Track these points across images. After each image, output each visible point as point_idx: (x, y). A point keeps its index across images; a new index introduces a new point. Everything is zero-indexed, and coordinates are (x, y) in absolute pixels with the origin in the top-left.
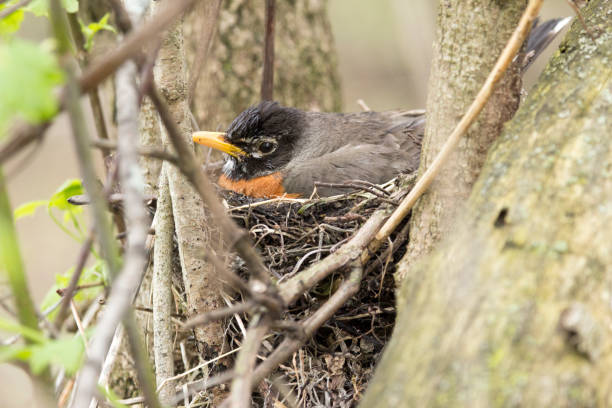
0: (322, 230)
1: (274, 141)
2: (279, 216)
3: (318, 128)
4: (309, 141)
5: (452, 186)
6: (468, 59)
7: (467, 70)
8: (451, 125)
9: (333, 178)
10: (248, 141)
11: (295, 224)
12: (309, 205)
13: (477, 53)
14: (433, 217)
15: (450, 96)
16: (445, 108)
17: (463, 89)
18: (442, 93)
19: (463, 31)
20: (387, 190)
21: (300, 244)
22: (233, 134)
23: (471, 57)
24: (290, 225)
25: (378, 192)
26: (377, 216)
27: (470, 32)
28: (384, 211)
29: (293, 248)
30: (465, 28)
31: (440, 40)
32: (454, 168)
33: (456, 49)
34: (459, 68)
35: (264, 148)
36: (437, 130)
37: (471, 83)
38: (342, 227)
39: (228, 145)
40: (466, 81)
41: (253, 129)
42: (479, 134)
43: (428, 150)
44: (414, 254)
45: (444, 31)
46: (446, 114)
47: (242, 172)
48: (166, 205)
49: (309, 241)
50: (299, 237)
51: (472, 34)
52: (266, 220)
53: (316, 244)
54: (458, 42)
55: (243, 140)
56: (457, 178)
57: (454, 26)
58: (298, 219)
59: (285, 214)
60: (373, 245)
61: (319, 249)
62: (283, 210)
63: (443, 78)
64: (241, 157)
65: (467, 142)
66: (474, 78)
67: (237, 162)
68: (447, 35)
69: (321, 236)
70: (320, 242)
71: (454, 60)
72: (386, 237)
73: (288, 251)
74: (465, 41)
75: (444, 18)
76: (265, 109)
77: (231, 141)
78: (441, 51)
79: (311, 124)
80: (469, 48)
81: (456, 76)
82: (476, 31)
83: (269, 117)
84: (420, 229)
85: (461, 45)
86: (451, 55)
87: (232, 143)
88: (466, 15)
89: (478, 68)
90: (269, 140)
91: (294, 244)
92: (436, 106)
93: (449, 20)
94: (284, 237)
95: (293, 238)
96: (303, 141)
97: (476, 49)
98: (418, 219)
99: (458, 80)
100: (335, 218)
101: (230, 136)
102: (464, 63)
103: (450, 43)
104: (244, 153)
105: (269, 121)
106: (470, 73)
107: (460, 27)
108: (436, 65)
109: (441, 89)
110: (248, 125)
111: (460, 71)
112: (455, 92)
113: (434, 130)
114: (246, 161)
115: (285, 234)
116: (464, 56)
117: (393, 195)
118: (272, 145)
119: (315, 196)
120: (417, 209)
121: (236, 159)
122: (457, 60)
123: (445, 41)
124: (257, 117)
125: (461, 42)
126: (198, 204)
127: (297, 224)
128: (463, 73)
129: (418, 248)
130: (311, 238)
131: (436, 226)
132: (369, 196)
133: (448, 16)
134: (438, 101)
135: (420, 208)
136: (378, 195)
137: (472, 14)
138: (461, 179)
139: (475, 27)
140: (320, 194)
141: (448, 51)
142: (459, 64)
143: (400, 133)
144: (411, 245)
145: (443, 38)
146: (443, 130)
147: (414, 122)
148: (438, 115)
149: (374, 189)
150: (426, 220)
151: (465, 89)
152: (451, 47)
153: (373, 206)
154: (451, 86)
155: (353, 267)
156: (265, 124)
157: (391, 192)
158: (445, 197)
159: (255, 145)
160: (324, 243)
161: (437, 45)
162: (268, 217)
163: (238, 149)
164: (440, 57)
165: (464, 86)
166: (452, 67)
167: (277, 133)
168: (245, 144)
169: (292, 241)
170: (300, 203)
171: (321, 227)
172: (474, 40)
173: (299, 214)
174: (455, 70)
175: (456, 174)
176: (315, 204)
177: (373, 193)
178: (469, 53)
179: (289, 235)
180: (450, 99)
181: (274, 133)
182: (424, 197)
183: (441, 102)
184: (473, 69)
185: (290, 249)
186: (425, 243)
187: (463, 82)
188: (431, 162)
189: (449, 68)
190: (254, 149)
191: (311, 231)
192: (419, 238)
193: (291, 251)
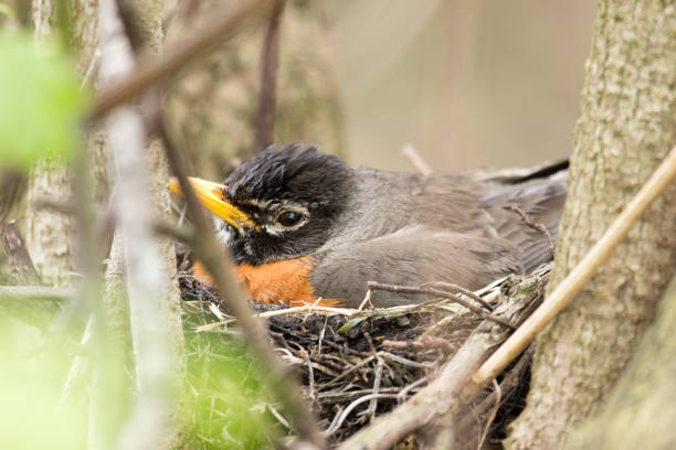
0: (381, 362)
1: (305, 211)
2: (306, 336)
3: (372, 194)
4: (359, 215)
5: (612, 299)
6: (649, 91)
7: (648, 109)
8: (616, 199)
9: (393, 277)
10: (263, 205)
11: (333, 350)
12: (357, 320)
13: (663, 82)
14: (578, 351)
15: (615, 151)
16: (607, 171)
17: (638, 141)
18: (603, 147)
19: (643, 44)
20: (487, 299)
21: (340, 384)
22: (240, 189)
23: (655, 89)
24: (324, 351)
25: (472, 302)
26: (476, 343)
27: (656, 46)
28: (487, 336)
29: (329, 389)
30: (648, 40)
31: (602, 57)
32: (618, 271)
33: (629, 75)
34: (633, 106)
35: (286, 220)
36: (590, 206)
37: (653, 131)
38: (413, 359)
39: (228, 207)
40: (646, 128)
41: (273, 187)
42: (663, 217)
43: (571, 240)
44: (541, 410)
45: (608, 43)
46: (607, 181)
47: (244, 253)
48: (117, 309)
49: (356, 379)
50: (340, 371)
51: (659, 51)
52: (285, 342)
53: (370, 385)
54: (633, 63)
55: (254, 202)
56: (623, 287)
57: (629, 35)
58: (341, 343)
59: (316, 332)
60: (466, 392)
61: (374, 394)
62: (313, 325)
63: (605, 121)
64: (246, 229)
65: (641, 229)
66: (659, 124)
67: (237, 235)
68: (615, 50)
69: (378, 372)
70: (377, 381)
71: (626, 91)
72: (491, 378)
73: (321, 395)
74: (646, 61)
75: (611, 22)
76: (294, 157)
77: (234, 201)
78: (603, 77)
79: (362, 186)
80: (653, 74)
81: (627, 120)
82: (666, 46)
83: (300, 171)
84: (554, 369)
85: (639, 68)
86: (621, 84)
87: (235, 204)
88: (650, 19)
89: (666, 107)
90: (298, 208)
91: (331, 384)
92: (590, 167)
93: (619, 25)
94: (315, 370)
95: (329, 372)
96: (349, 214)
97: (664, 76)
98: (551, 354)
99: (631, 126)
100: (403, 344)
101: (233, 192)
102: (643, 98)
103: (620, 63)
104: (251, 224)
105: (299, 177)
106: (653, 114)
107: (638, 38)
108: (592, 99)
109: (600, 138)
110: (265, 179)
111: (634, 112)
112: (625, 145)
113: (585, 207)
114: (253, 237)
115: (316, 365)
116: (642, 86)
117: (499, 310)
118: (299, 217)
119: (366, 306)
120: (549, 336)
121: (236, 230)
122: (632, 92)
123: (611, 60)
124: (283, 167)
125: (639, 63)
126: (174, 309)
127: (337, 350)
128: (640, 114)
129: (548, 400)
130: (360, 375)
131: (583, 366)
132: (456, 308)
133: (618, 19)
134: (595, 158)
135: (555, 335)
136: (472, 309)
137: (661, 19)
138: (629, 291)
139: (664, 40)
140: (375, 301)
141: (616, 77)
142: (633, 99)
143: (498, 209)
144: (535, 395)
145: (607, 56)
146: (603, 207)
147: (520, 193)
148: (593, 181)
149: (464, 297)
150: (564, 356)
151: (643, 141)
152: (622, 71)
153: (465, 327)
154: (617, 135)
155: (441, 427)
156: (292, 182)
157: (494, 303)
158: (601, 318)
159: (272, 213)
160: (382, 384)
161: (595, 66)
162: (287, 336)
163: (243, 216)
164: (601, 86)
165: (639, 135)
166: (622, 104)
167: (310, 199)
168: (256, 209)
169: (328, 378)
170: (342, 316)
171: (380, 357)
172: (662, 61)
173: (341, 334)
174: (626, 109)
175: (621, 280)
176: (369, 319)
177: (464, 304)
178: (653, 82)
179: (323, 369)
180: (616, 157)
181: (307, 199)
182: (563, 316)
183: (600, 161)
184: (657, 107)
185: (322, 391)
186: (562, 393)
187: (639, 129)
188: (578, 259)
189: (616, 105)
190: (270, 218)
191: (360, 362)
192: (552, 383)
193: (326, 394)
